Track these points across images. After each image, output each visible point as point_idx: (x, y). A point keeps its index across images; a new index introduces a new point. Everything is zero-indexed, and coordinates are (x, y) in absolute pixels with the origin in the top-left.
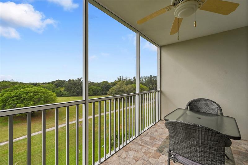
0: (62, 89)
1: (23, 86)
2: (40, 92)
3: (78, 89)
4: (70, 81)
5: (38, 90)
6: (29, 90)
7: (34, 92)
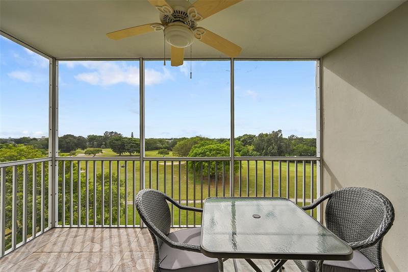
0: (251, 148)
1: (208, 142)
2: (222, 151)
3: (273, 148)
4: (261, 136)
5: (221, 147)
6: (212, 148)
7: (217, 150)
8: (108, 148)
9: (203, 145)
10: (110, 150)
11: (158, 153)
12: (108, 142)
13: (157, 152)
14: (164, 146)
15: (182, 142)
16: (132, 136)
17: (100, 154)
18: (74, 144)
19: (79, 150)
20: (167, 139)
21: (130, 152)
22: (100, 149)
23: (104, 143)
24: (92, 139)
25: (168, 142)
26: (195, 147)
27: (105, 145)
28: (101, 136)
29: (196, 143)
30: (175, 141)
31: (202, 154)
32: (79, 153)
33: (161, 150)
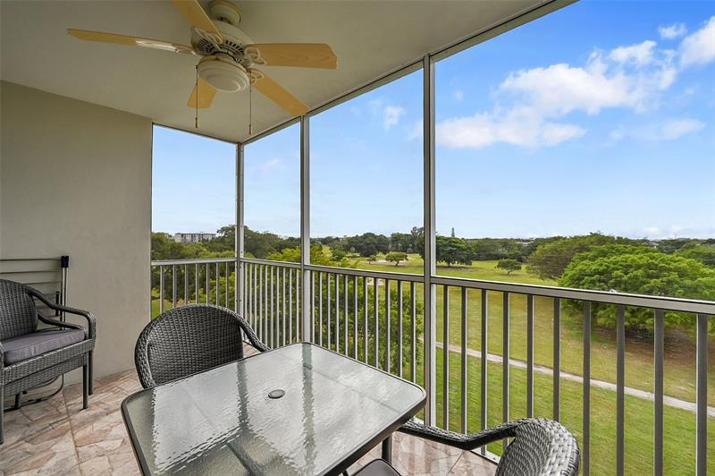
8: (417, 253)
9: (604, 254)
10: (418, 255)
11: (498, 266)
12: (416, 243)
13: (496, 263)
14: (511, 253)
15: (548, 246)
16: (453, 235)
17: (405, 261)
18: (374, 246)
19: (380, 254)
20: (519, 240)
21: (448, 261)
22: (405, 254)
23: (411, 245)
24: (396, 238)
25: (519, 246)
26: (584, 259)
27: (412, 248)
28: (407, 235)
29: (583, 248)
30: (536, 244)
31: (601, 273)
32: (380, 258)
33: (504, 260)
